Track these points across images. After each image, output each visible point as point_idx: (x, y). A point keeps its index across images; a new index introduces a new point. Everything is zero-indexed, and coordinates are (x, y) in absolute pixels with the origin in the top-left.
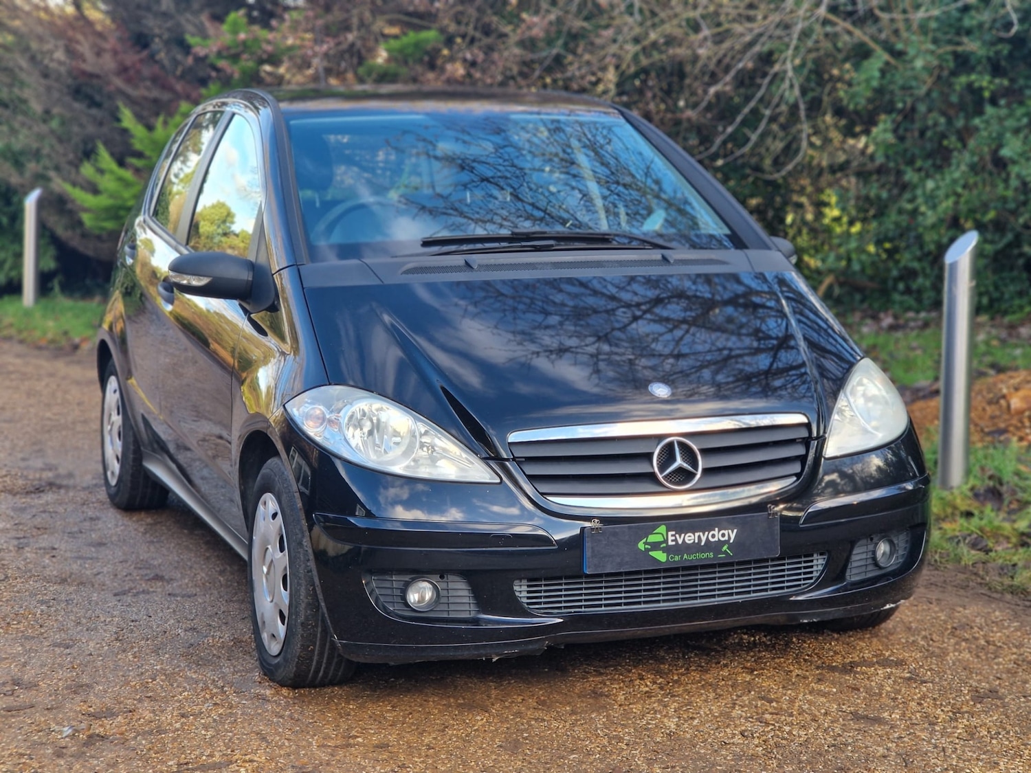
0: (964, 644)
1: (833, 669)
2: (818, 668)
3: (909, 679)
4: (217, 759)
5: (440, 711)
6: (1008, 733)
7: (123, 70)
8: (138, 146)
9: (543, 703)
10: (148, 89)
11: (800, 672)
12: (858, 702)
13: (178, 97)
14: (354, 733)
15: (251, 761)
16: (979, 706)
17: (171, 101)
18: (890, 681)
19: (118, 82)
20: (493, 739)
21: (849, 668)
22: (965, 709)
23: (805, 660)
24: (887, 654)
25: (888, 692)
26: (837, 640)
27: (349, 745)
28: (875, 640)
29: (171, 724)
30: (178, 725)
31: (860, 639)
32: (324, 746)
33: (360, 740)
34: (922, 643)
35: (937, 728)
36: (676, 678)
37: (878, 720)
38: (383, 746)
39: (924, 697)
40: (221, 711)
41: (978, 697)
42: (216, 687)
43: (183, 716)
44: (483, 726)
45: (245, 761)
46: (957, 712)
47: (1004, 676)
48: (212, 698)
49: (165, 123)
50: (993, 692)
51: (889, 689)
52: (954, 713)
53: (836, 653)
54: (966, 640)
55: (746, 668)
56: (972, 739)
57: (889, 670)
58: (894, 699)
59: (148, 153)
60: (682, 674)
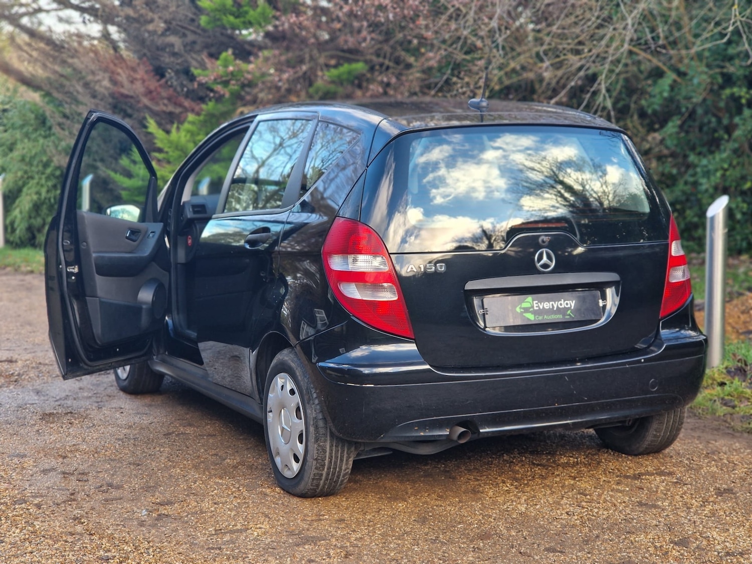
0: (713, 462)
1: (627, 477)
2: (617, 476)
3: (676, 483)
4: (239, 527)
5: (376, 501)
6: (737, 513)
7: (149, 92)
8: (159, 144)
9: (441, 497)
10: (165, 105)
11: (606, 479)
12: (643, 496)
13: (186, 110)
14: (322, 513)
15: (260, 528)
16: (720, 498)
17: (181, 113)
18: (664, 484)
19: (145, 101)
20: (410, 517)
21: (637, 477)
22: (711, 499)
23: (609, 472)
24: (663, 468)
25: (662, 490)
26: (631, 460)
27: (320, 520)
28: (655, 461)
29: (209, 508)
30: (213, 509)
31: (646, 460)
32: (304, 520)
33: (327, 517)
34: (686, 462)
35: (692, 510)
36: (526, 482)
37: (655, 507)
38: (341, 520)
39: (685, 493)
40: (239, 501)
41: (719, 493)
42: (234, 487)
43: (215, 504)
44: (403, 509)
45: (256, 528)
46: (705, 502)
47: (737, 481)
48: (232, 494)
49: (178, 129)
50: (729, 491)
51: (663, 488)
52: (704, 502)
53: (630, 468)
54: (715, 460)
55: (571, 476)
56: (714, 516)
57: (663, 478)
58: (665, 494)
59: (166, 149)
60: (530, 480)
